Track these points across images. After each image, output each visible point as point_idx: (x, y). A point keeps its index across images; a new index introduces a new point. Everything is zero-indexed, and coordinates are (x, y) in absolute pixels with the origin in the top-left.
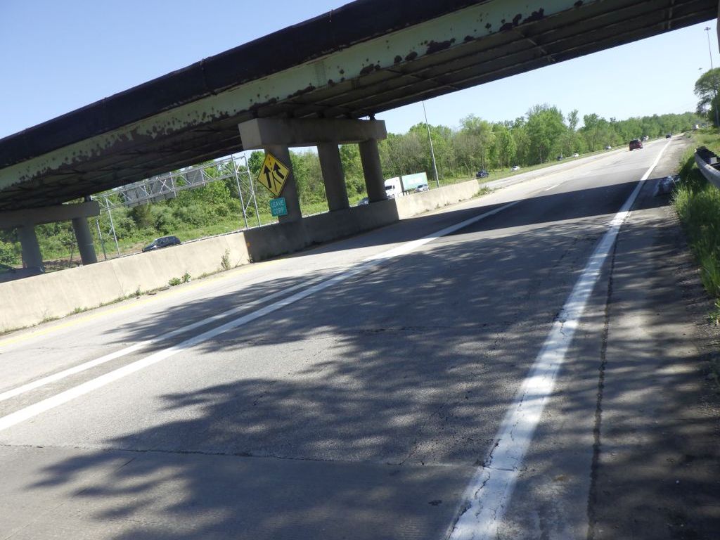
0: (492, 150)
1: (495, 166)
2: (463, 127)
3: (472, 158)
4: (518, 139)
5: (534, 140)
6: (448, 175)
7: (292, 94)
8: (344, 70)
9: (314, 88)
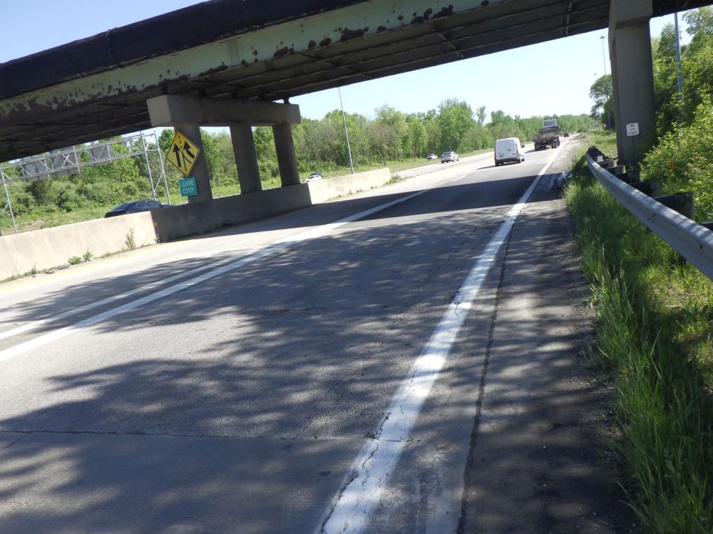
0: (405, 140)
1: (408, 156)
2: (377, 117)
3: (386, 147)
4: (430, 131)
5: (444, 132)
6: (363, 163)
7: (204, 72)
8: (258, 50)
9: (226, 67)
